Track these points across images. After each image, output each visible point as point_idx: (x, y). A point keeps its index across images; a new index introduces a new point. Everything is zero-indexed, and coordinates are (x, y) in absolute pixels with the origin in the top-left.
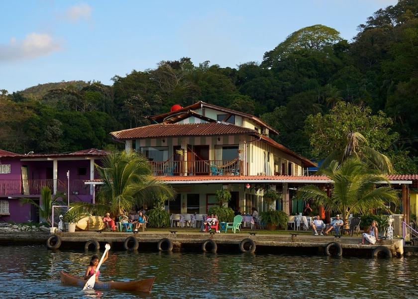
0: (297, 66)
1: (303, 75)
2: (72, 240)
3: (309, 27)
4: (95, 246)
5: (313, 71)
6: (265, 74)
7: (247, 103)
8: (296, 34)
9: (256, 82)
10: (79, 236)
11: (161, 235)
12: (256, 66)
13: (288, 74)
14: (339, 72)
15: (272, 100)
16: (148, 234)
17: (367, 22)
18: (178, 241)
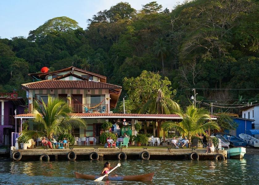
0: (53, 42)
1: (57, 48)
2: (29, 155)
3: (59, 18)
4: (47, 158)
5: (63, 46)
6: (33, 45)
7: (23, 64)
8: (50, 21)
9: (28, 50)
10: (33, 152)
11: (89, 150)
12: (25, 40)
13: (48, 46)
14: (80, 48)
15: (39, 63)
16: (80, 150)
17: (93, 18)
18: (102, 153)
